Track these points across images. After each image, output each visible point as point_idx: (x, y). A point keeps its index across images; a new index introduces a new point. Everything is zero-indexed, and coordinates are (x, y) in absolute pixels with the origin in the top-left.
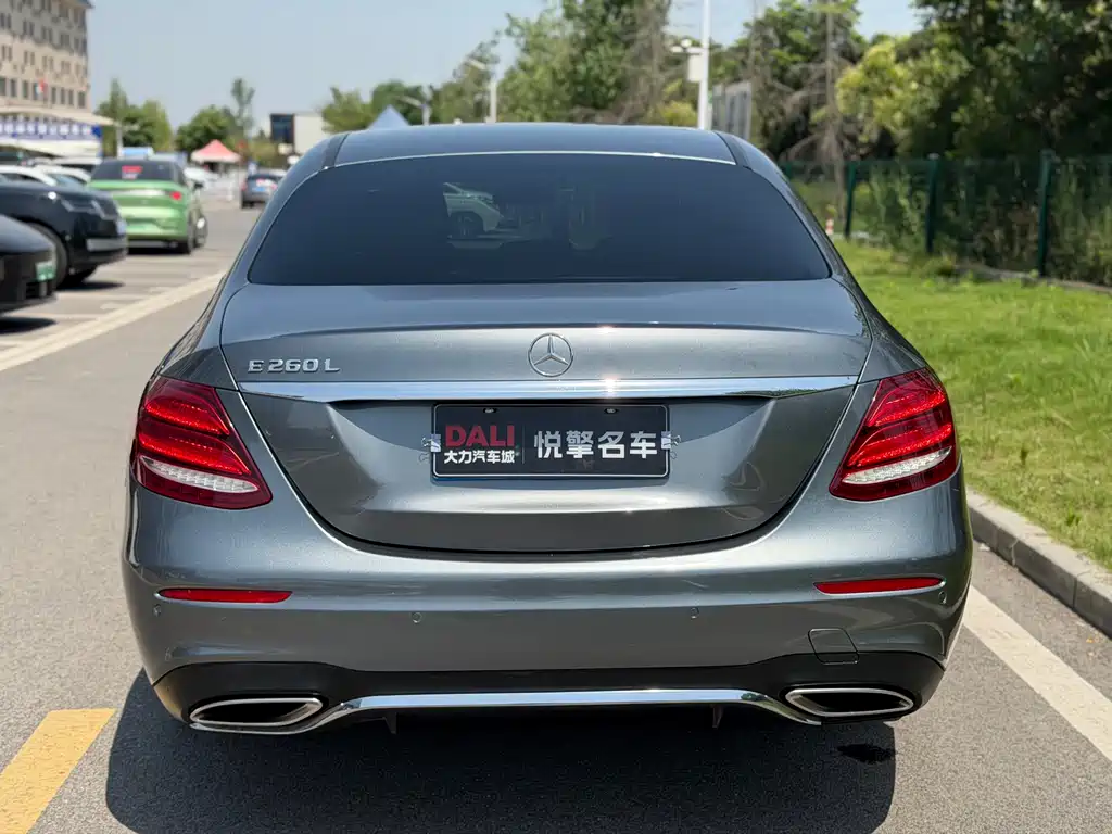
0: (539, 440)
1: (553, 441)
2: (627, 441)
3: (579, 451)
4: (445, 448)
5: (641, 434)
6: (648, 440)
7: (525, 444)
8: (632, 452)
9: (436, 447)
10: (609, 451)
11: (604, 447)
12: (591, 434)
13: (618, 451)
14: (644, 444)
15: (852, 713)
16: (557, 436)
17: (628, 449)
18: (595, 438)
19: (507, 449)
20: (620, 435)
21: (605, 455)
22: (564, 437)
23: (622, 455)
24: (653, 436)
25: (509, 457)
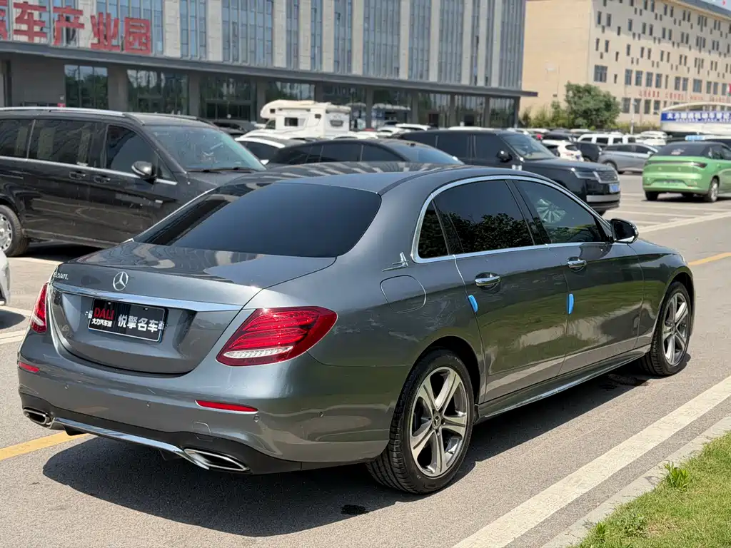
0: (120, 318)
1: (124, 319)
2: (148, 323)
3: (132, 325)
4: (93, 317)
5: (153, 321)
6: (156, 324)
7: (115, 320)
8: (149, 328)
9: (90, 316)
10: (141, 327)
11: (139, 325)
12: (137, 318)
13: (143, 327)
14: (154, 326)
15: (218, 467)
16: (126, 317)
17: (148, 326)
18: (137, 320)
19: (110, 320)
20: (146, 320)
21: (139, 329)
22: (128, 318)
23: (145, 330)
24: (157, 322)
25: (109, 324)
